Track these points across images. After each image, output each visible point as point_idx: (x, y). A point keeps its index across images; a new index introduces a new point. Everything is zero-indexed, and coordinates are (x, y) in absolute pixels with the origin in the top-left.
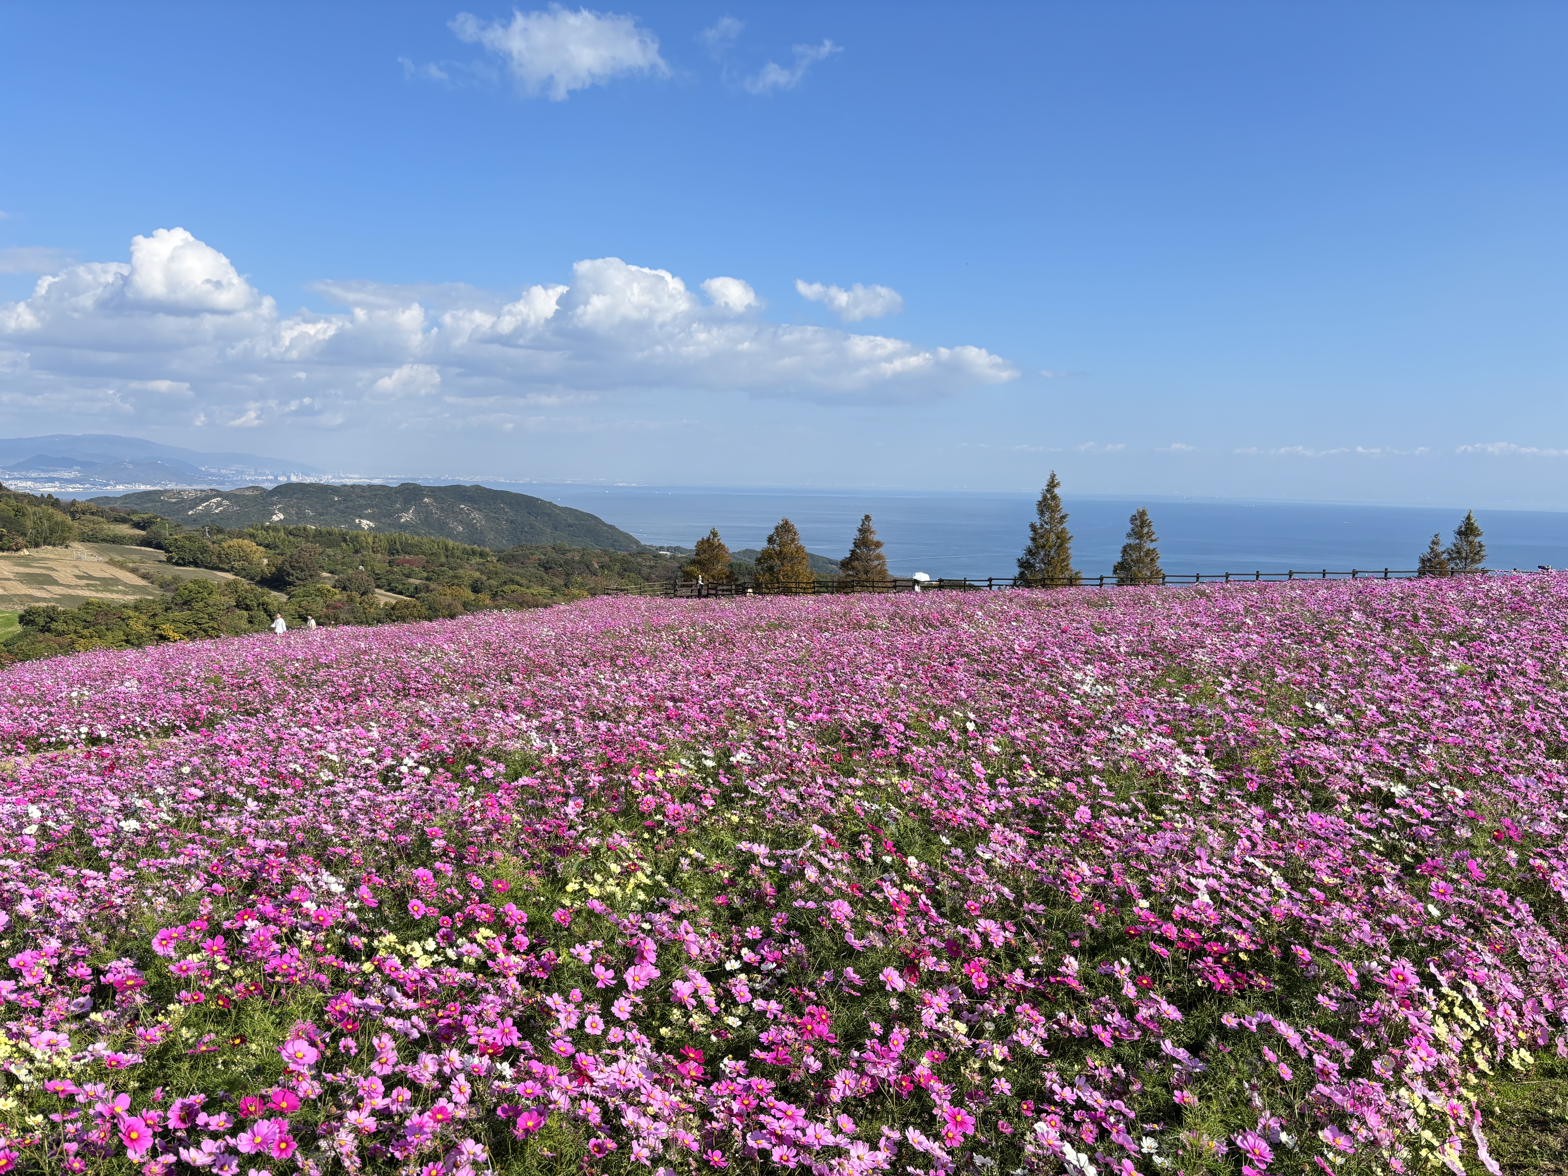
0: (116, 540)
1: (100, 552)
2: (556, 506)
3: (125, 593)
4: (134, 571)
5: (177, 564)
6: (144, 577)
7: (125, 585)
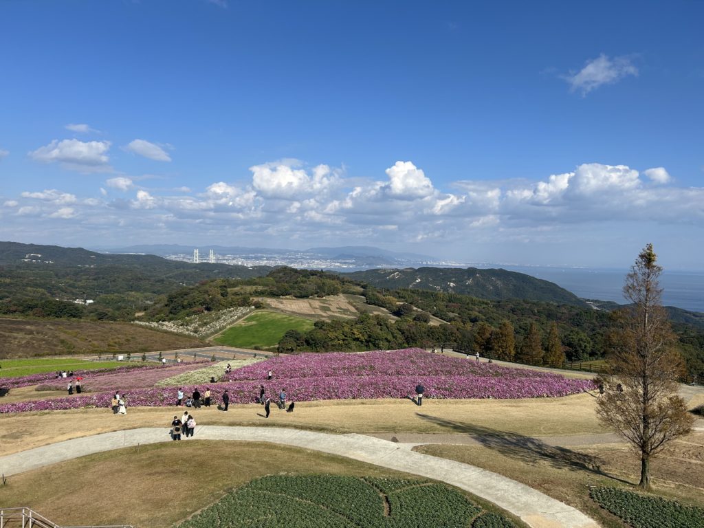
0: (353, 293)
1: (347, 298)
2: (536, 279)
3: (349, 315)
4: (354, 306)
5: (369, 304)
6: (357, 309)
7: (350, 312)
